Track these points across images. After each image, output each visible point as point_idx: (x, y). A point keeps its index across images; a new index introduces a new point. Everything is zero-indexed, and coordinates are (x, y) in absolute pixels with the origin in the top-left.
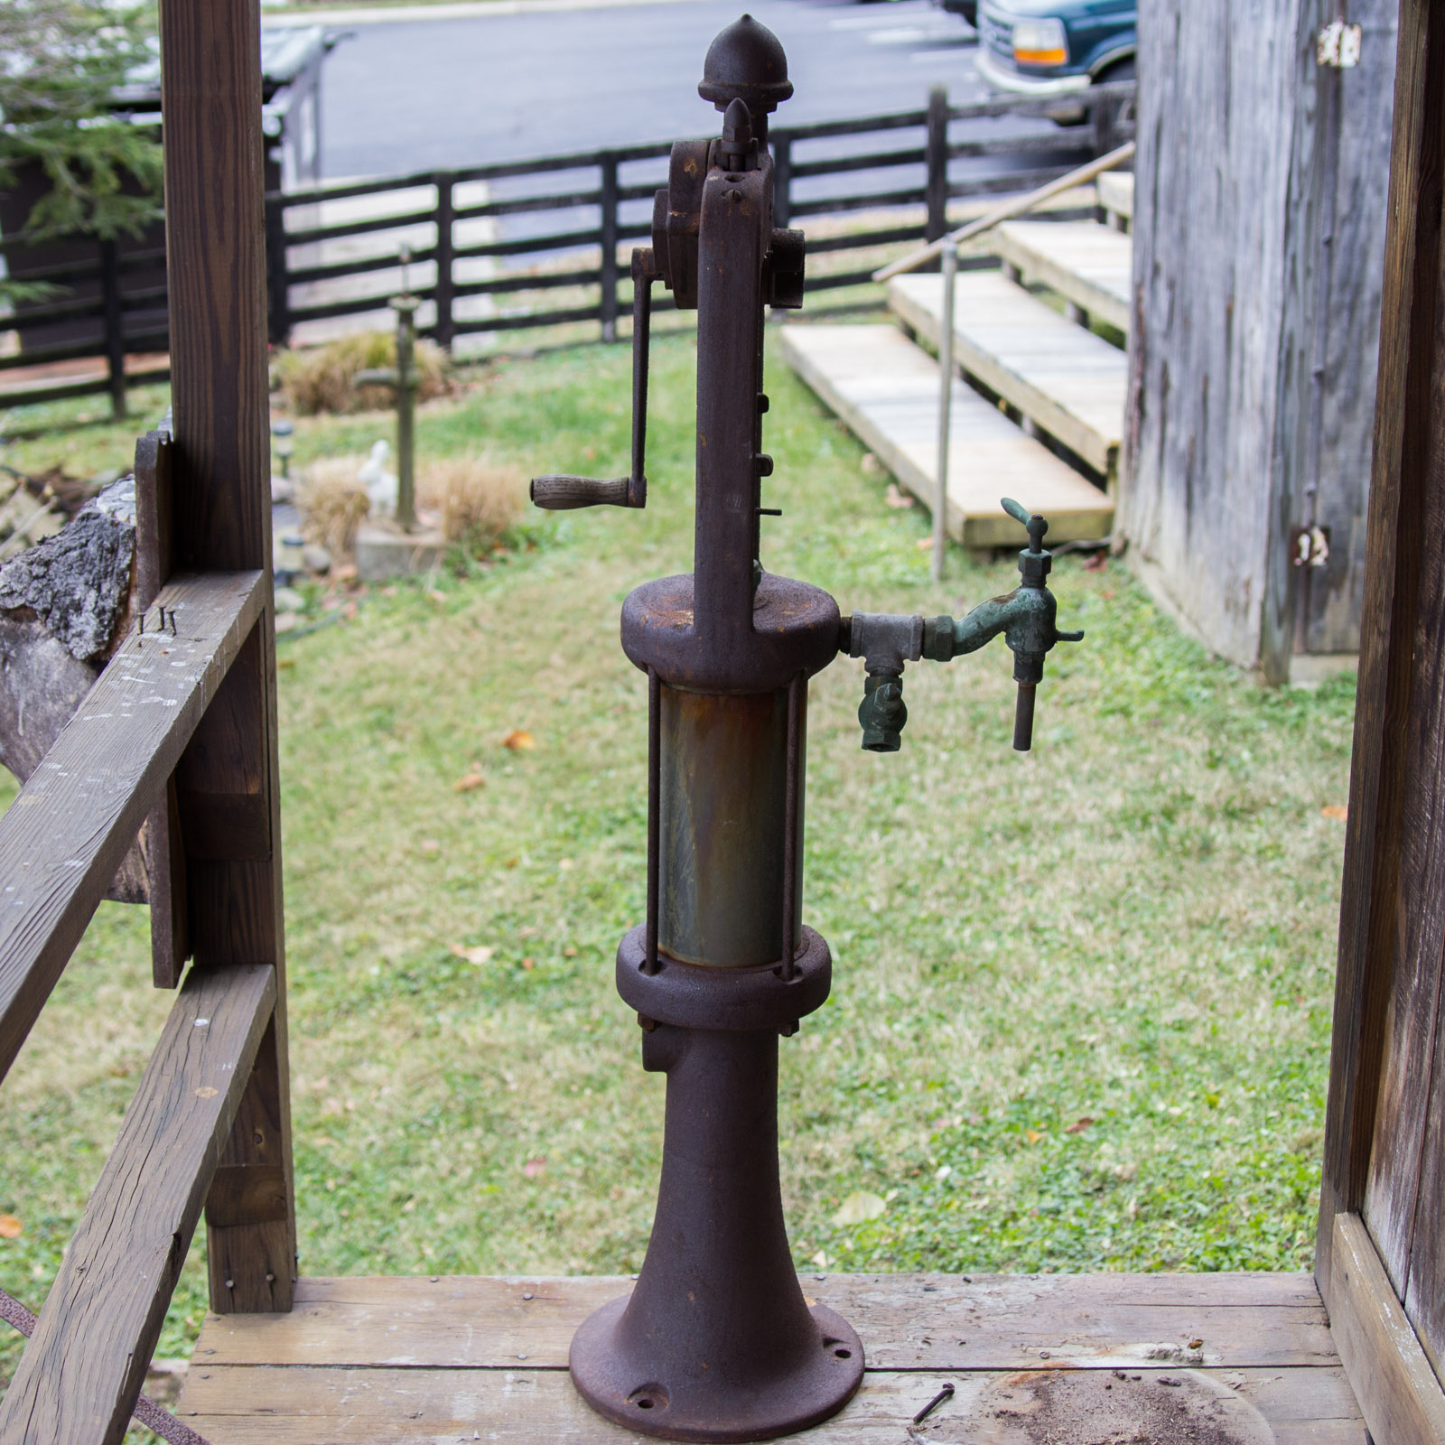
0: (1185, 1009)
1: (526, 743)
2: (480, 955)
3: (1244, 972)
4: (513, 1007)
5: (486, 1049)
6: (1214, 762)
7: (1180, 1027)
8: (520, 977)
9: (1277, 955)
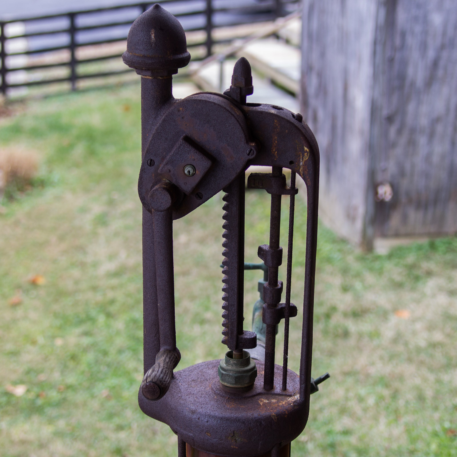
0: (346, 422)
1: (42, 281)
2: (20, 391)
3: (371, 401)
4: (36, 418)
5: (23, 442)
6: (345, 289)
7: (346, 432)
8: (40, 402)
9: (386, 393)
